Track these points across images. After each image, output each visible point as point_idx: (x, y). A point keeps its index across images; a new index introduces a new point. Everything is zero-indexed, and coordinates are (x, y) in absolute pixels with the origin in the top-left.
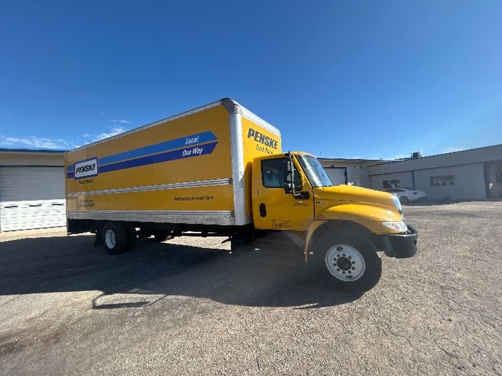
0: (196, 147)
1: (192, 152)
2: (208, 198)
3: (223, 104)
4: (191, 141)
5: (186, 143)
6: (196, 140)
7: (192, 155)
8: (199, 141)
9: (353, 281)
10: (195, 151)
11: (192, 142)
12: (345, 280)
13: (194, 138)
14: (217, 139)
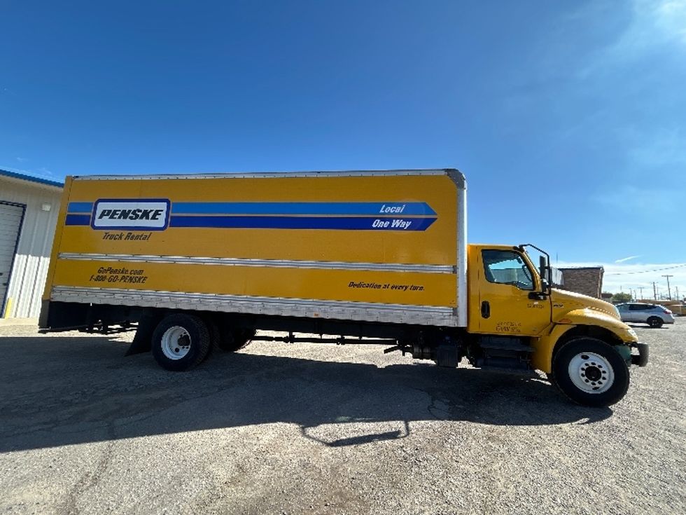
0: (400, 219)
1: (391, 224)
2: (415, 288)
3: (448, 175)
4: (390, 210)
5: (382, 211)
6: (399, 210)
7: (389, 228)
8: (404, 212)
9: (599, 393)
10: (396, 223)
11: (392, 212)
12: (591, 393)
13: (397, 207)
14: (436, 215)
